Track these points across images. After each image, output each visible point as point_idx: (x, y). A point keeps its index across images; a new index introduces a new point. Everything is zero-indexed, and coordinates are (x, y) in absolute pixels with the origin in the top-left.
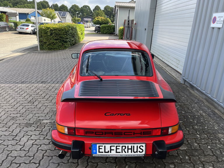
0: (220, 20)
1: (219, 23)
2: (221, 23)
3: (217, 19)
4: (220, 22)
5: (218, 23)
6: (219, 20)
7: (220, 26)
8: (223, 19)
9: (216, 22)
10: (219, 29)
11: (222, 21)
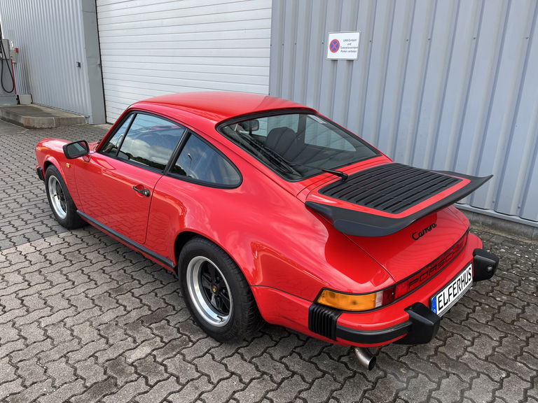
0: (349, 46)
2: (355, 51)
3: (342, 44)
4: (350, 50)
5: (346, 51)
6: (347, 46)
7: (354, 56)
8: (356, 44)
9: (340, 49)
10: (350, 61)
11: (355, 48)
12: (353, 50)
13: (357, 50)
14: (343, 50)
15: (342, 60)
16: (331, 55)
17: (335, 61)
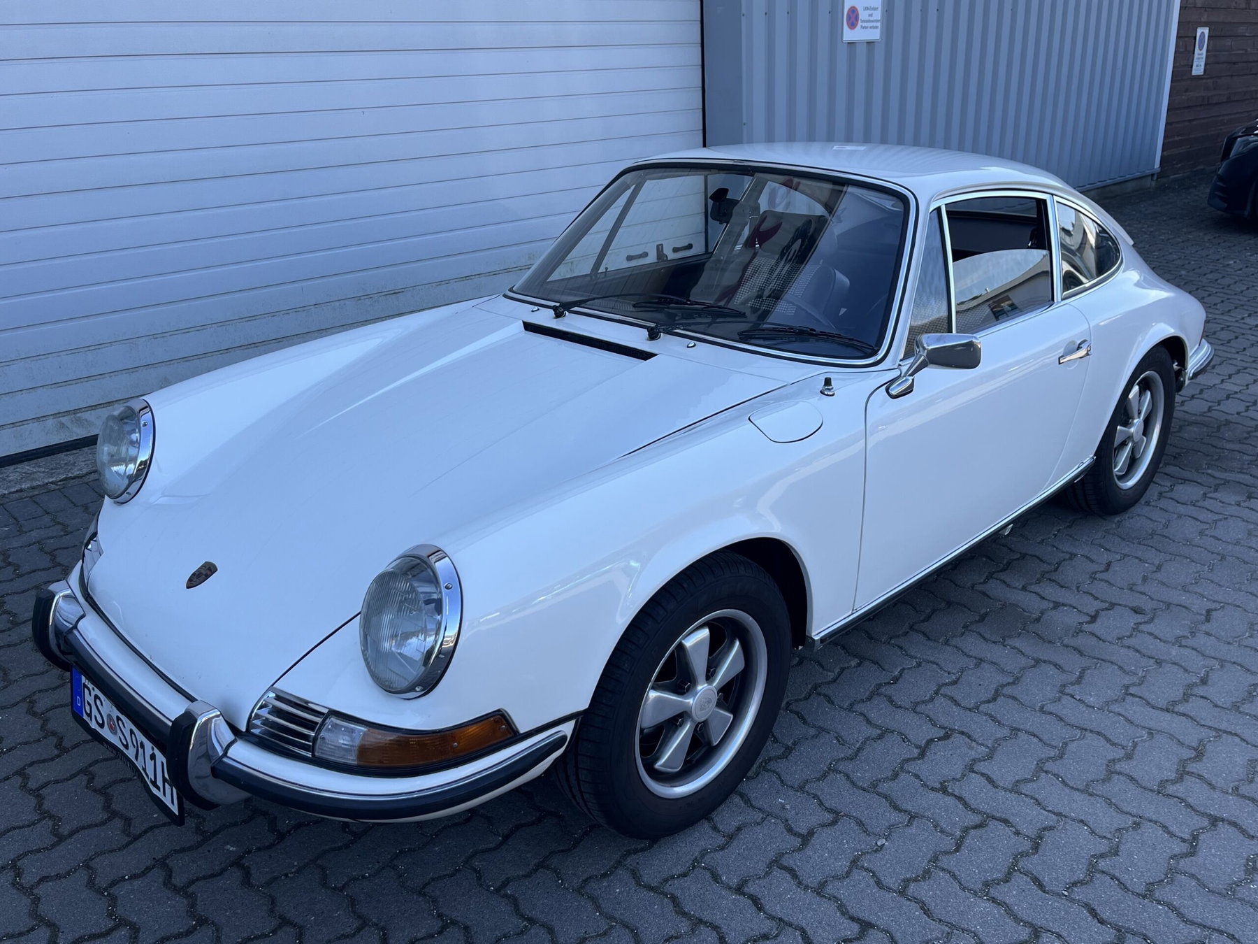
0: (871, 19)
1: (871, 27)
2: (877, 27)
3: (863, 15)
4: (871, 24)
5: (866, 27)
6: (867, 18)
7: (875, 35)
8: (877, 15)
9: (860, 24)
10: (869, 43)
11: (877, 21)
12: (875, 24)
13: (879, 24)
14: (864, 24)
15: (861, 42)
16: (849, 35)
17: (851, 44)
